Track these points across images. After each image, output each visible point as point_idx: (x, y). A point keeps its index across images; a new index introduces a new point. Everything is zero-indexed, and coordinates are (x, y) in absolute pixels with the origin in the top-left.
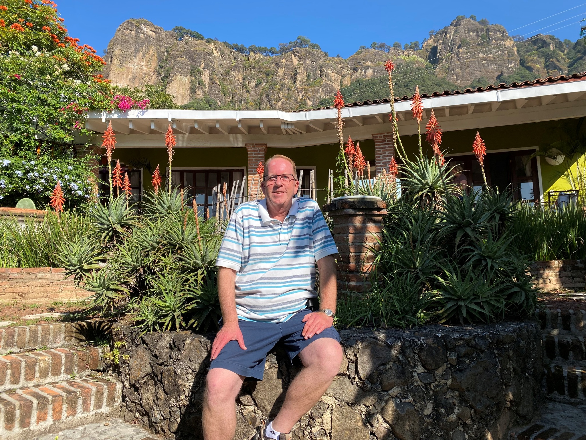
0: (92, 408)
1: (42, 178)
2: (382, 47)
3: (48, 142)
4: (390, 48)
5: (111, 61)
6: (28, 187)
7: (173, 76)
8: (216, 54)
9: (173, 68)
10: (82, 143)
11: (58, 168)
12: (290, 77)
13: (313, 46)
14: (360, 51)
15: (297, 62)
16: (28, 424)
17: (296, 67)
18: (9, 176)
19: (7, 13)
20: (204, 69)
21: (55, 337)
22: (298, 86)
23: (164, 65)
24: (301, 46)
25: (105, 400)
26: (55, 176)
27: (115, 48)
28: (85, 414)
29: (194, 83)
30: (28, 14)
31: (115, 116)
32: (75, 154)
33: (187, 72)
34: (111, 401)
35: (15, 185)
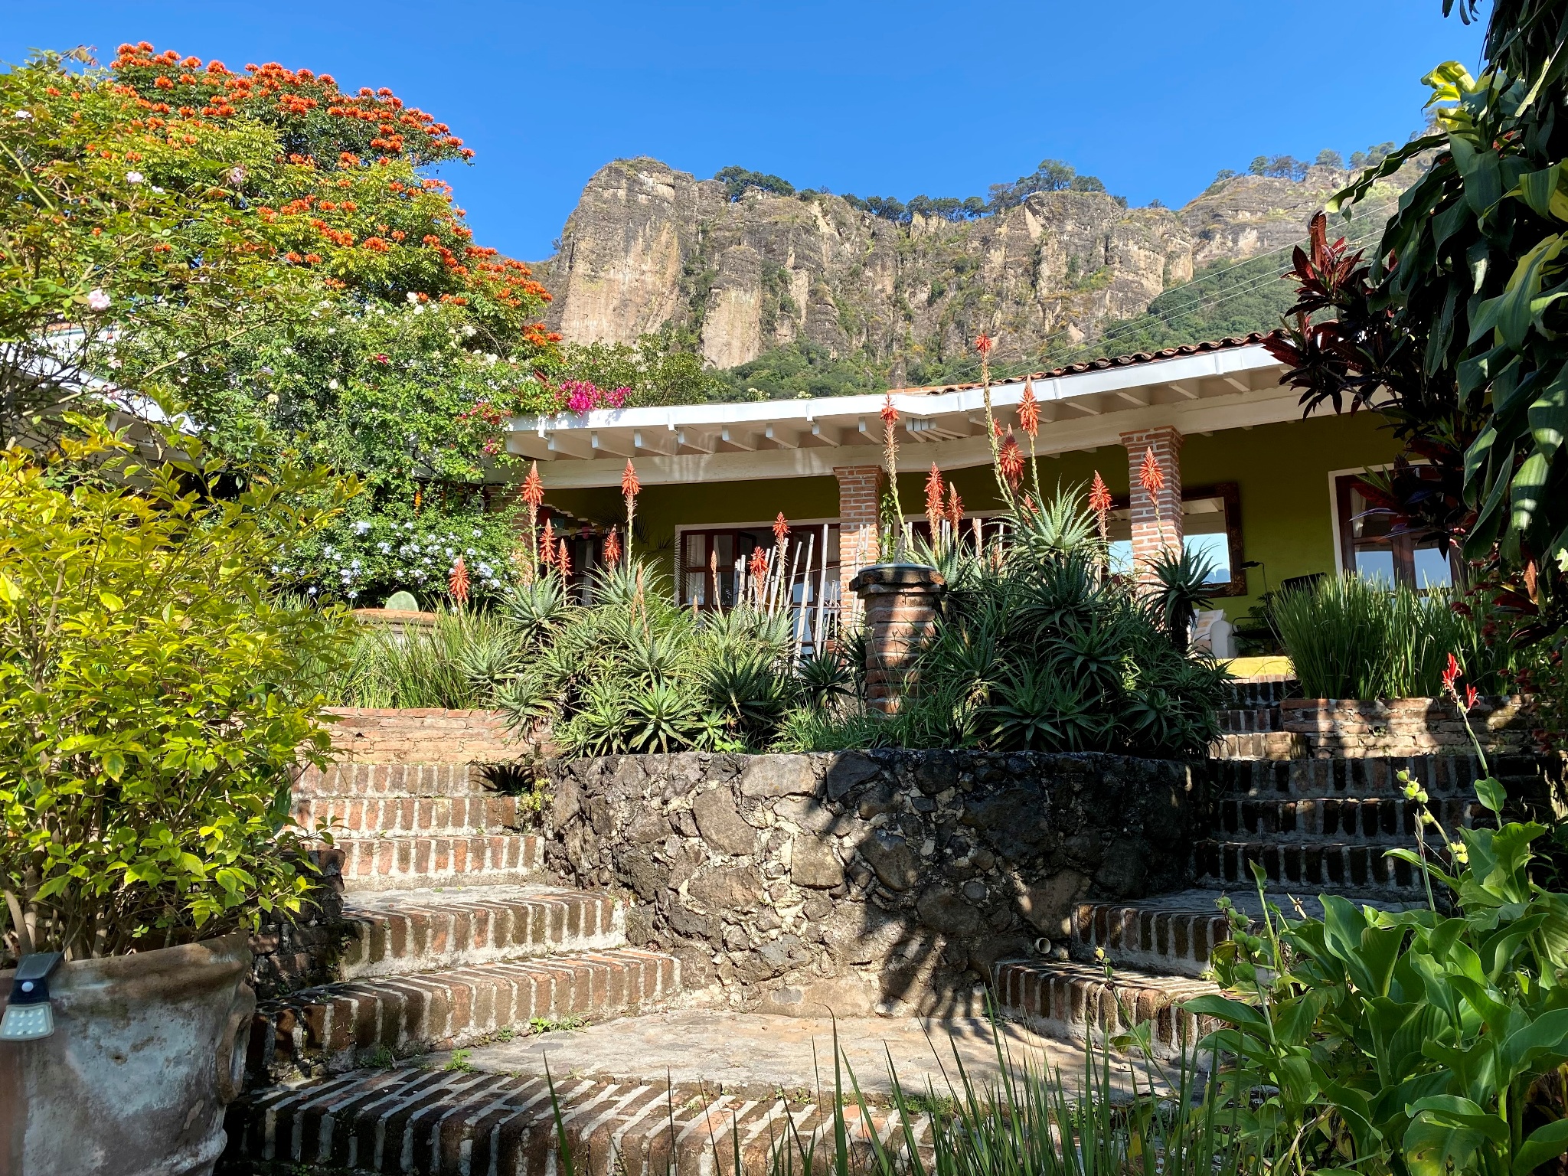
0: (503, 864)
1: (425, 555)
2: (1282, 167)
3: (437, 482)
4: (1306, 167)
5: (571, 268)
6: (400, 573)
7: (717, 294)
8: (825, 227)
9: (716, 273)
10: (501, 481)
11: (455, 534)
12: (1020, 271)
13: (1084, 184)
14: (1220, 183)
15: (1041, 229)
16: (426, 870)
17: (1038, 242)
18: (368, 553)
19: (355, 215)
20: (794, 268)
21: (456, 783)
22: (1045, 292)
23: (696, 267)
24: (1050, 185)
25: (521, 856)
26: (449, 551)
27: (578, 235)
28: (495, 871)
29: (771, 307)
30: (396, 213)
31: (563, 424)
32: (487, 504)
33: (752, 281)
34: (529, 860)
35: (377, 570)
